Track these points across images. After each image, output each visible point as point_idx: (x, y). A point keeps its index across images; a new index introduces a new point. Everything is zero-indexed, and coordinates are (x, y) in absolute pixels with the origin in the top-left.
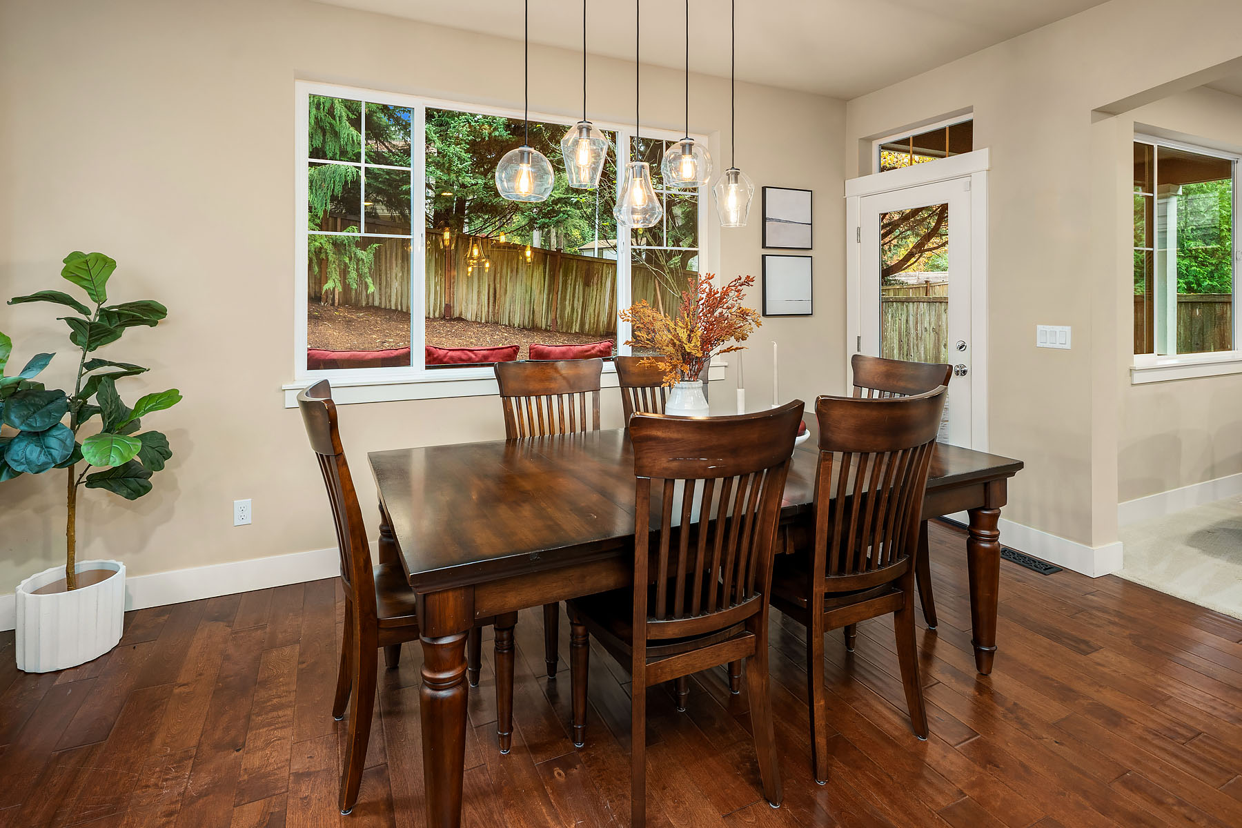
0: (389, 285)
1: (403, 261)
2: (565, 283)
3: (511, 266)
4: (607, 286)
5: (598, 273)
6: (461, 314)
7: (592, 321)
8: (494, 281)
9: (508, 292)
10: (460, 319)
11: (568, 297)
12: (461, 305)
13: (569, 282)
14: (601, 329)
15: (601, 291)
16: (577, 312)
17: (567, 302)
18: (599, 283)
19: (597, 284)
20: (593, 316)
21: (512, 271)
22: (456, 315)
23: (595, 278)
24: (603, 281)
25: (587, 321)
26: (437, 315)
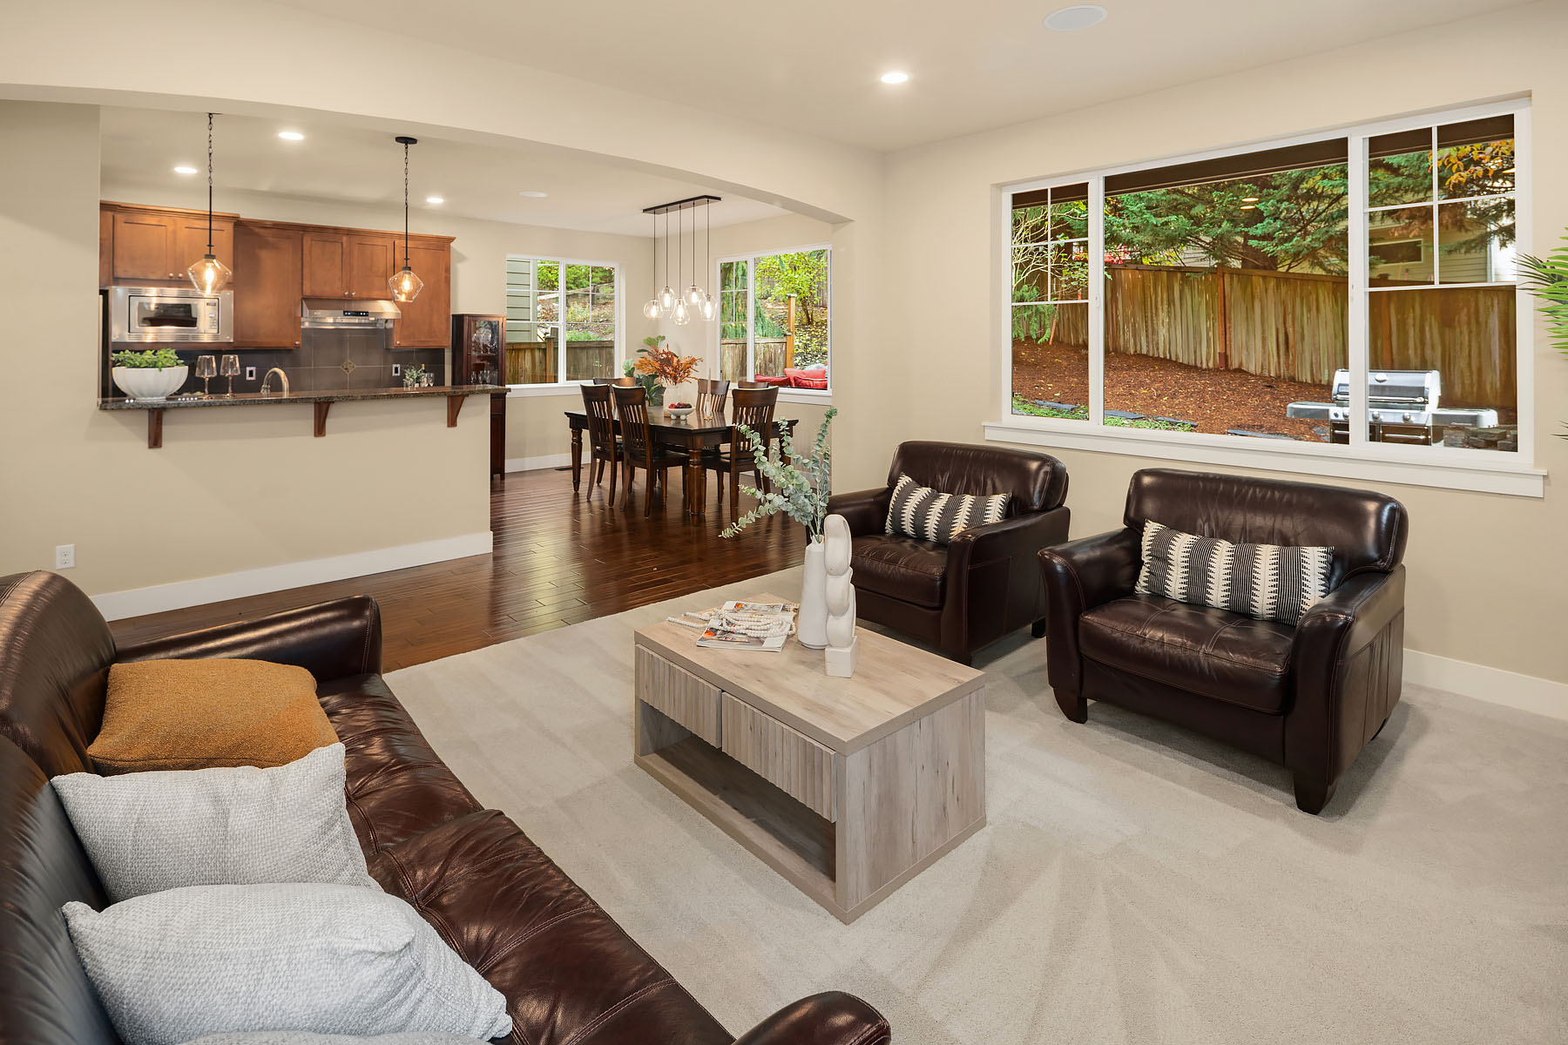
0: (1155, 332)
1: (1169, 306)
2: (1402, 325)
3: (1308, 302)
6: (1241, 364)
7: (1467, 382)
8: (1285, 324)
9: (1306, 337)
10: (1239, 370)
11: (1411, 344)
12: (1240, 354)
13: (1410, 321)
15: (1478, 334)
17: (1411, 352)
18: (1473, 321)
21: (1309, 311)
22: (1235, 365)
23: (1464, 317)
24: (1482, 319)
26: (1211, 365)
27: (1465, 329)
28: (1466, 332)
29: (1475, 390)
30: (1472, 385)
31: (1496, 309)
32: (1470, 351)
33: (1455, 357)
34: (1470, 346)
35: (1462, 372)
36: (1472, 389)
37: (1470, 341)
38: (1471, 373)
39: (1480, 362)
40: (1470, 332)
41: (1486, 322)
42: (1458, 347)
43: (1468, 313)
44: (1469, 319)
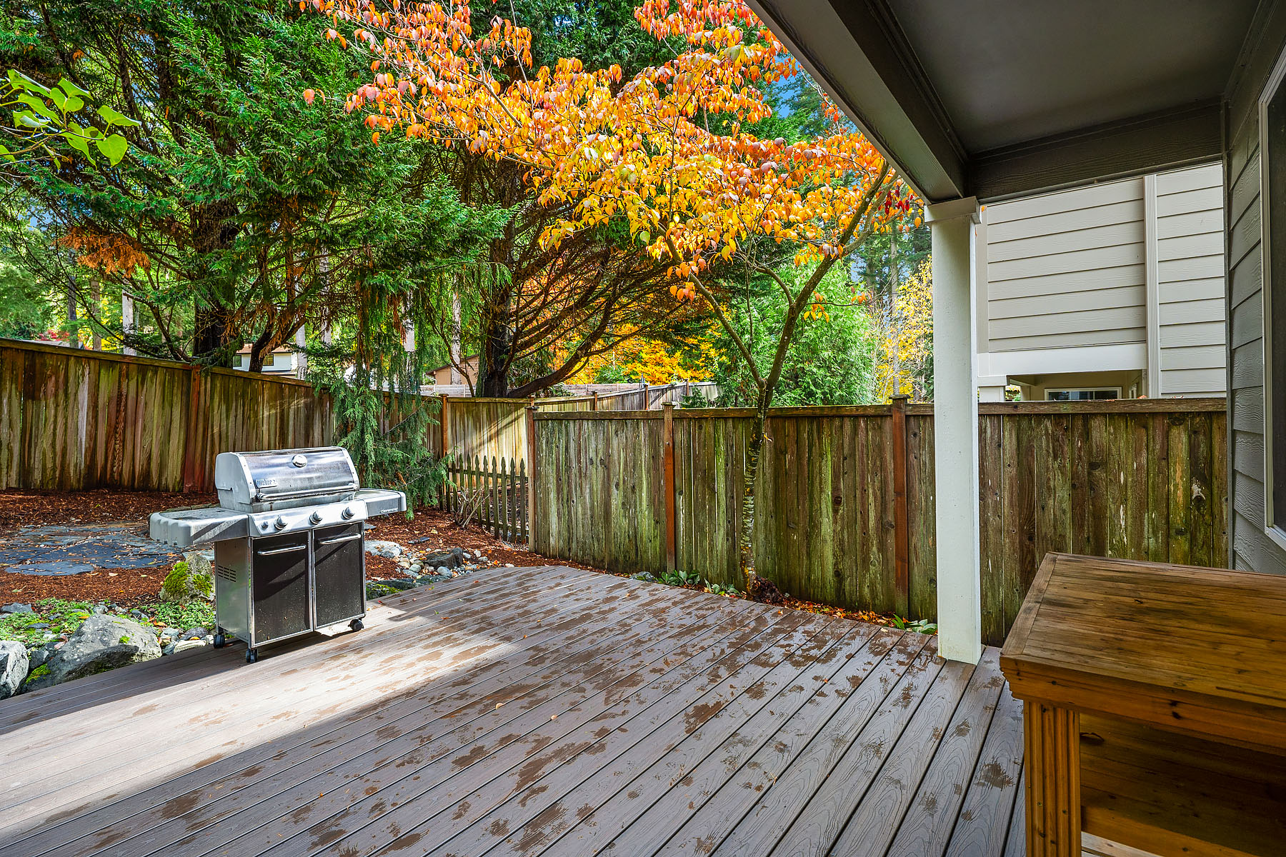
4: (80, 398)
5: (56, 373)
7: (49, 465)
14: (73, 481)
15: (66, 408)
16: (10, 450)
18: (61, 392)
19: (56, 395)
20: (49, 455)
23: (51, 385)
24: (71, 390)
25: (38, 465)
27: (51, 401)
28: (52, 406)
29: (57, 473)
30: (54, 469)
31: (86, 379)
32: (55, 429)
33: (37, 436)
34: (55, 422)
35: (44, 454)
36: (55, 472)
37: (56, 417)
38: (54, 452)
39: (65, 442)
40: (57, 406)
41: (76, 394)
42: (41, 426)
43: (57, 381)
44: (57, 390)
